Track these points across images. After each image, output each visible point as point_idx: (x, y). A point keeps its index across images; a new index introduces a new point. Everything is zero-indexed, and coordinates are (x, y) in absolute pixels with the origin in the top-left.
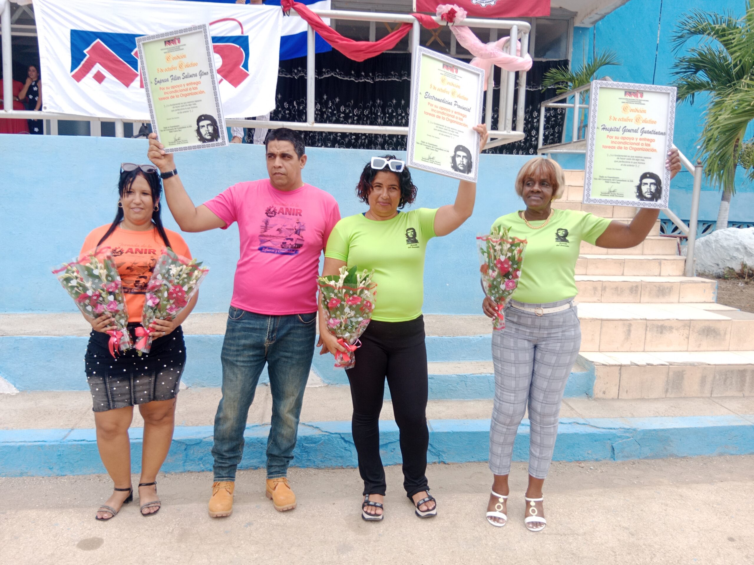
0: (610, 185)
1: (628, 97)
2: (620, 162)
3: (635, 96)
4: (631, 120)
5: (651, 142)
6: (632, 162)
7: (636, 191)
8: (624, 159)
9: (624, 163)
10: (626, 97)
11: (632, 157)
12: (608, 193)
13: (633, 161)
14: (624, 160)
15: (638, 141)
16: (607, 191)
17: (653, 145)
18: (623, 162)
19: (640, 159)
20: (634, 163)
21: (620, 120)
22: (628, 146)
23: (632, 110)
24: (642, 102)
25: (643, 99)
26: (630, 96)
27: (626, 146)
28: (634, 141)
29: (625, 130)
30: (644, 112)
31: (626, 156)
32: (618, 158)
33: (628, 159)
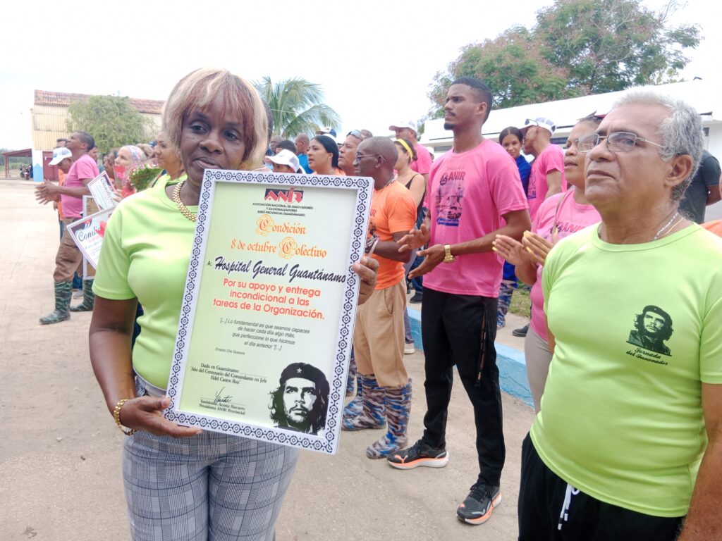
0: (219, 384)
1: (272, 201)
2: (244, 336)
3: (285, 200)
4: (272, 249)
5: (311, 296)
6: (267, 339)
7: (271, 405)
8: (253, 330)
9: (250, 340)
10: (268, 201)
11: (267, 327)
12: (214, 404)
13: (270, 336)
14: (251, 334)
15: (284, 293)
16: (213, 398)
17: (315, 304)
18: (249, 337)
19: (285, 332)
20: (272, 340)
21: (250, 247)
22: (262, 303)
23: (276, 228)
24: (299, 211)
25: (301, 204)
26: (275, 199)
27: (258, 302)
28: (275, 293)
29: (260, 269)
30: (302, 230)
31: (256, 325)
32: (240, 329)
33: (260, 331)
